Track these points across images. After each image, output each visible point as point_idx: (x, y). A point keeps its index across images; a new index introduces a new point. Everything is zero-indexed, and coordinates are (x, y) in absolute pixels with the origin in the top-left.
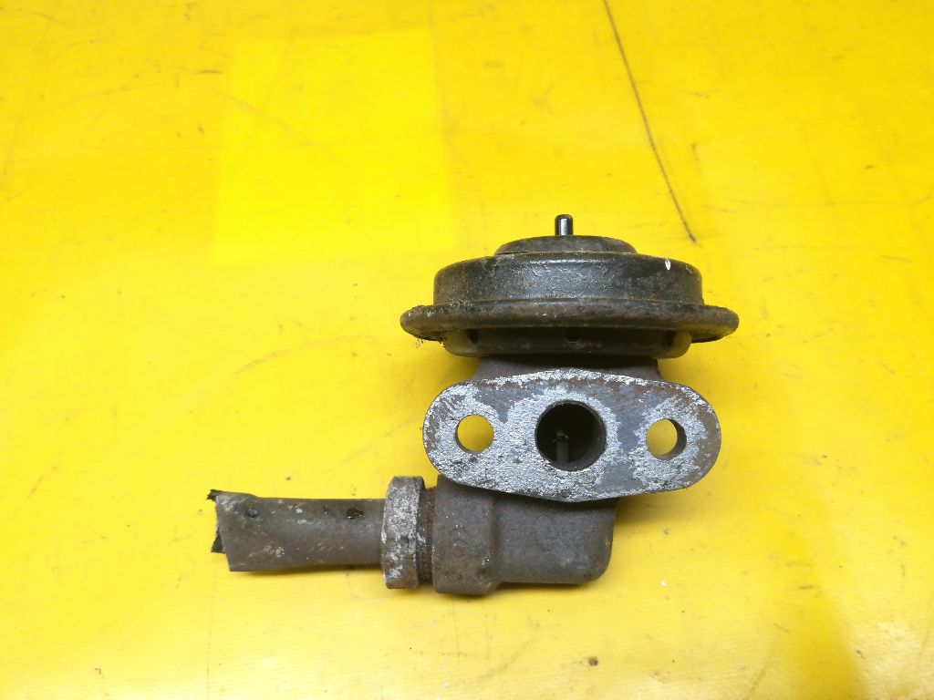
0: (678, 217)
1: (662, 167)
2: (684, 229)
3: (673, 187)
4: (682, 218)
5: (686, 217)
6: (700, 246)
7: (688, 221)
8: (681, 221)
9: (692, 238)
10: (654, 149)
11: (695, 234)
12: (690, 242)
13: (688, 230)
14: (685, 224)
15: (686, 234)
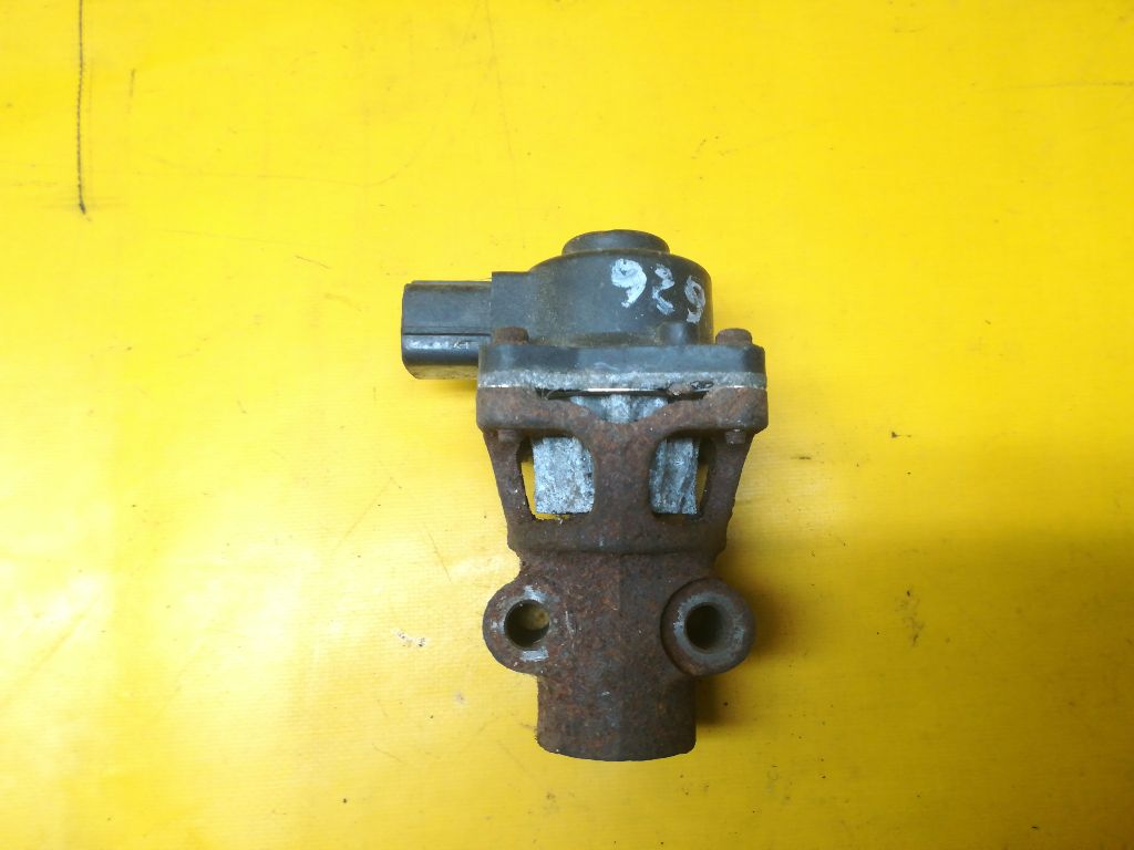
0: (76, 174)
1: (79, 100)
2: (76, 194)
3: (82, 133)
4: (79, 178)
5: (85, 176)
6: (89, 220)
7: (86, 184)
8: (78, 183)
9: (82, 207)
10: (81, 73)
11: (86, 203)
12: (79, 210)
13: (80, 197)
14: (80, 186)
15: (78, 201)
